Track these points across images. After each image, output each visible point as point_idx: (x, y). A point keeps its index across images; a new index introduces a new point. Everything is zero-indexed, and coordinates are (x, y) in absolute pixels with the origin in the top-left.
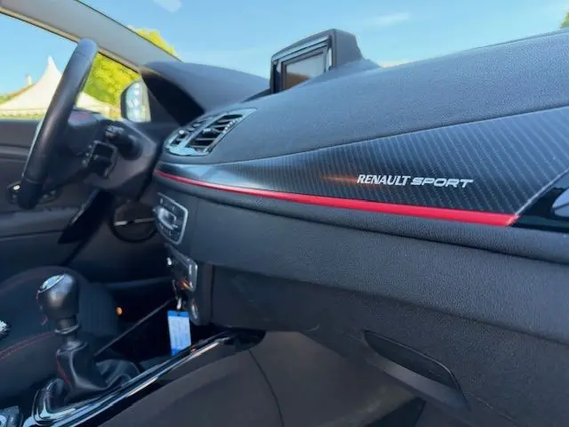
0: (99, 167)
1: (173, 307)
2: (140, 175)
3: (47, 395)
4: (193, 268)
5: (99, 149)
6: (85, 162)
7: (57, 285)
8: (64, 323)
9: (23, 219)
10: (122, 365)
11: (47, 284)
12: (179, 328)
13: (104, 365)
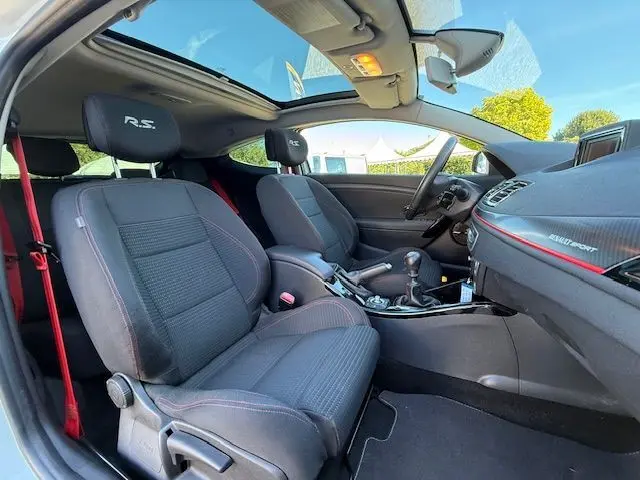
0: (445, 205)
1: (465, 282)
2: (465, 211)
3: (400, 300)
4: (477, 264)
5: (447, 196)
6: (438, 202)
7: (413, 256)
8: (412, 272)
9: (407, 223)
10: (434, 300)
11: (409, 254)
12: (467, 293)
13: (426, 298)
